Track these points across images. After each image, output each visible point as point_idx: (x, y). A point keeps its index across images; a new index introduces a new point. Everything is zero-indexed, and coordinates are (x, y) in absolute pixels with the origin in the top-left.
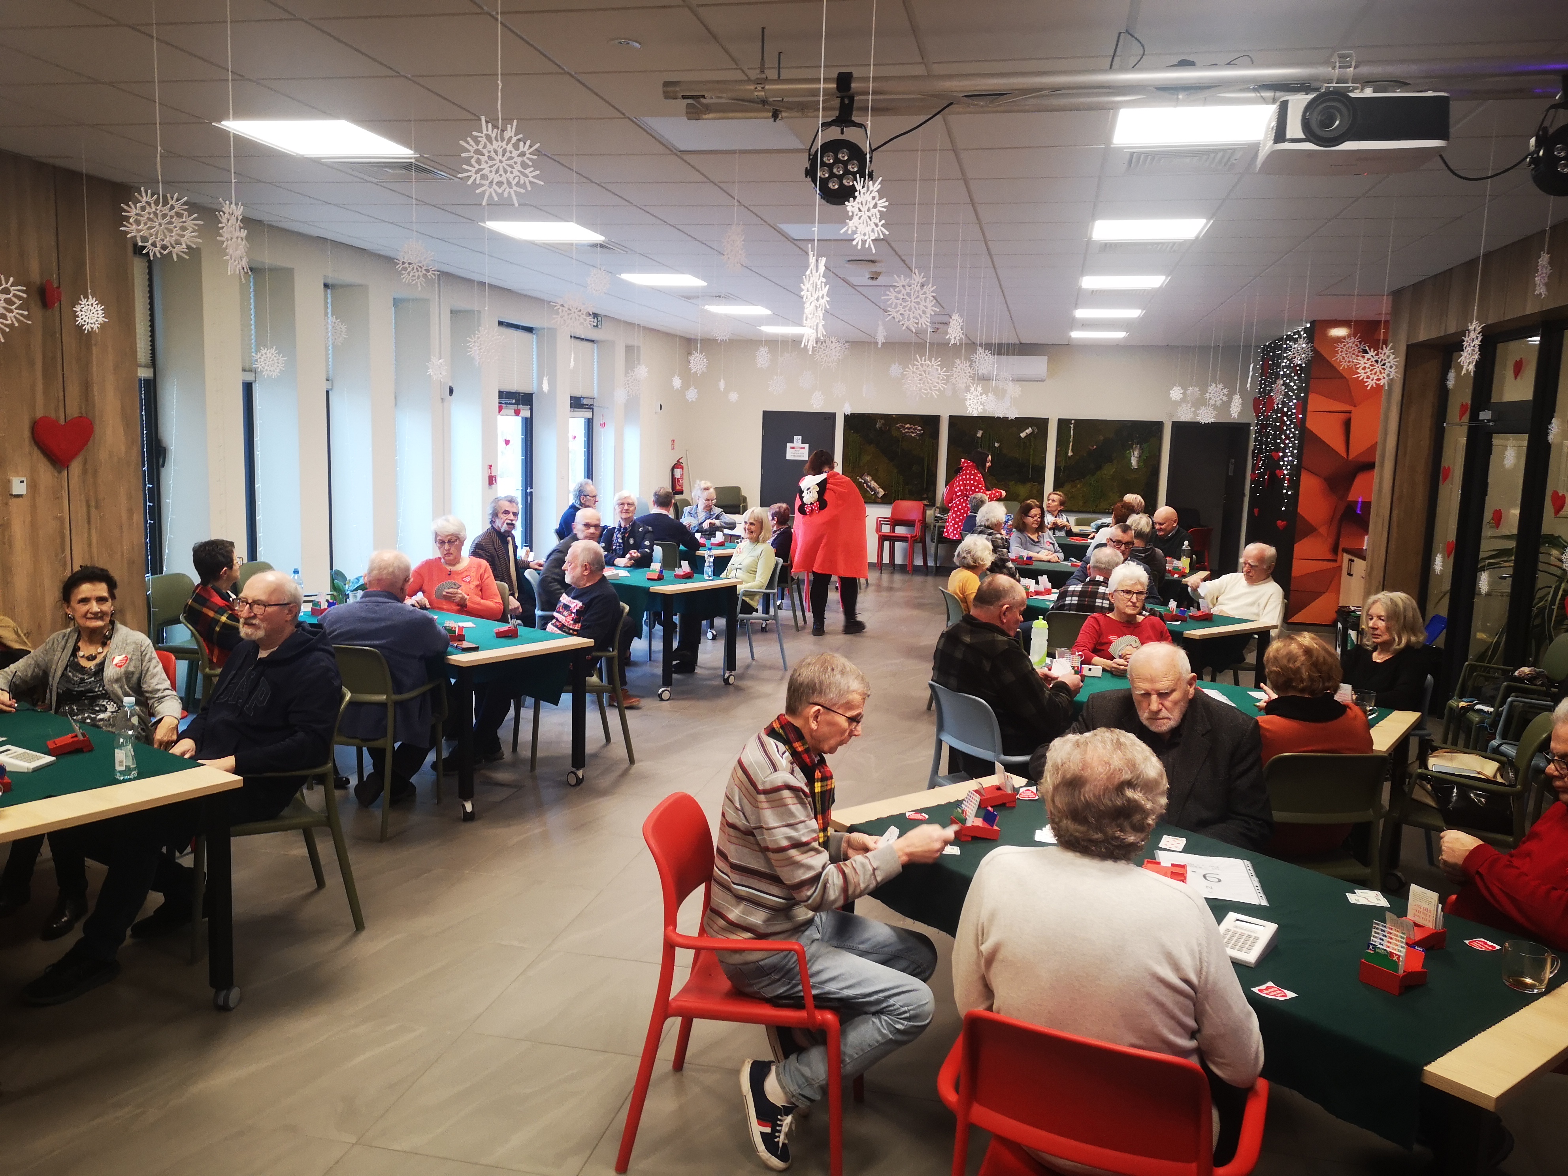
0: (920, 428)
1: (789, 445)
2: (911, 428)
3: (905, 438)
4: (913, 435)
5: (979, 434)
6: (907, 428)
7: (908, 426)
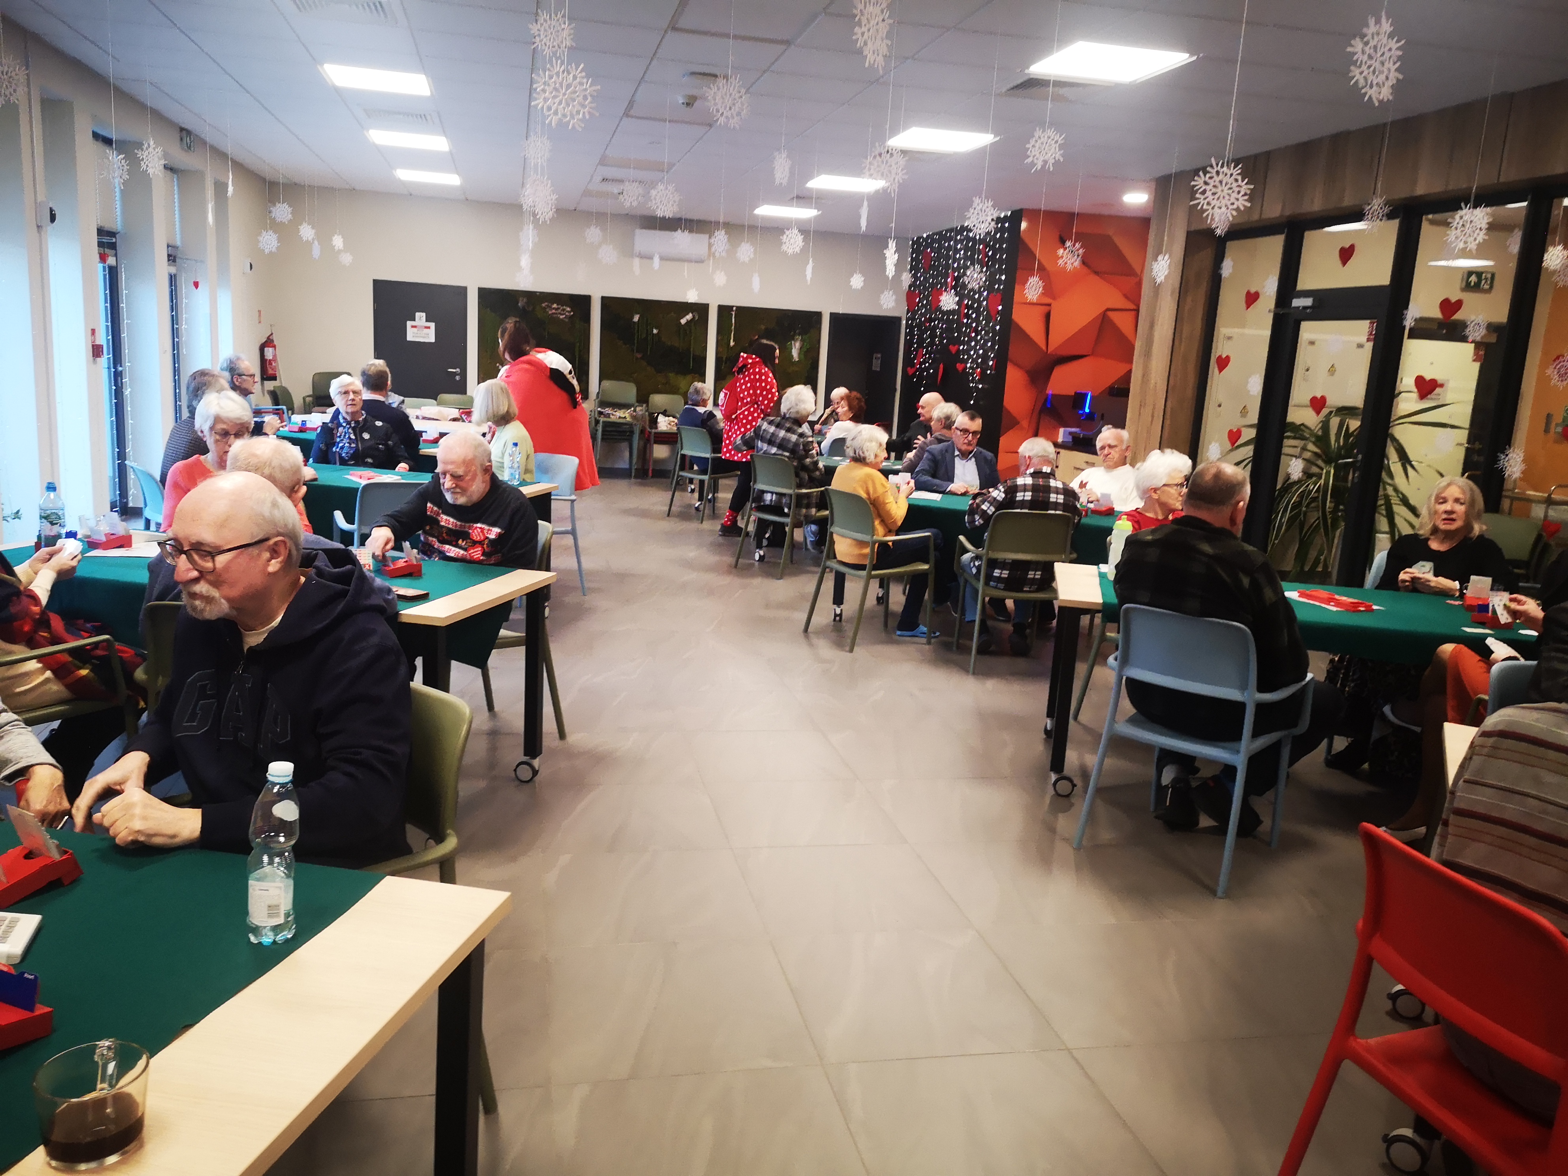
0: (568, 309)
1: (409, 324)
2: (559, 308)
3: (554, 320)
4: (561, 317)
5: (636, 318)
6: (554, 308)
7: (555, 306)
